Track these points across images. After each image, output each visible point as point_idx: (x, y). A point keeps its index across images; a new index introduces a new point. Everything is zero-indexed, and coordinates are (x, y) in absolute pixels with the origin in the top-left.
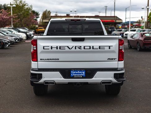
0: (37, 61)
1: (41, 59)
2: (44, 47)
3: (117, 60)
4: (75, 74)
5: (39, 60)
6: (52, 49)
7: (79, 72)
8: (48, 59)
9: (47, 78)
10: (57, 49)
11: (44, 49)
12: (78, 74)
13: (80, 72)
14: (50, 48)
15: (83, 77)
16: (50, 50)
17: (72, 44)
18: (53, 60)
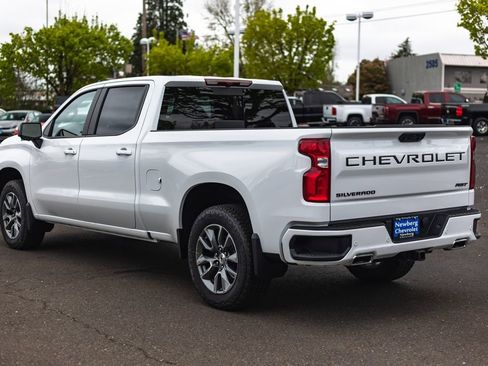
0: (328, 201)
1: (338, 195)
2: (347, 159)
3: (468, 186)
4: (402, 228)
5: (333, 196)
6: (364, 164)
7: (408, 224)
8: (353, 194)
9: (362, 245)
10: (375, 164)
11: (347, 165)
12: (406, 227)
13: (411, 224)
14: (360, 161)
15: (417, 236)
16: (361, 167)
17: (402, 150)
18: (363, 196)
